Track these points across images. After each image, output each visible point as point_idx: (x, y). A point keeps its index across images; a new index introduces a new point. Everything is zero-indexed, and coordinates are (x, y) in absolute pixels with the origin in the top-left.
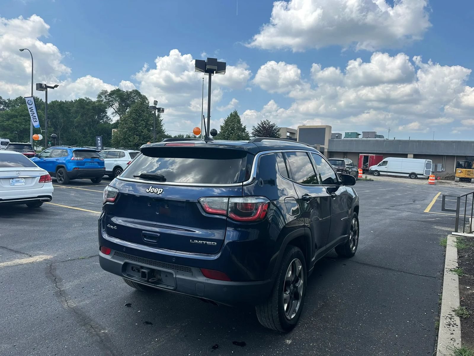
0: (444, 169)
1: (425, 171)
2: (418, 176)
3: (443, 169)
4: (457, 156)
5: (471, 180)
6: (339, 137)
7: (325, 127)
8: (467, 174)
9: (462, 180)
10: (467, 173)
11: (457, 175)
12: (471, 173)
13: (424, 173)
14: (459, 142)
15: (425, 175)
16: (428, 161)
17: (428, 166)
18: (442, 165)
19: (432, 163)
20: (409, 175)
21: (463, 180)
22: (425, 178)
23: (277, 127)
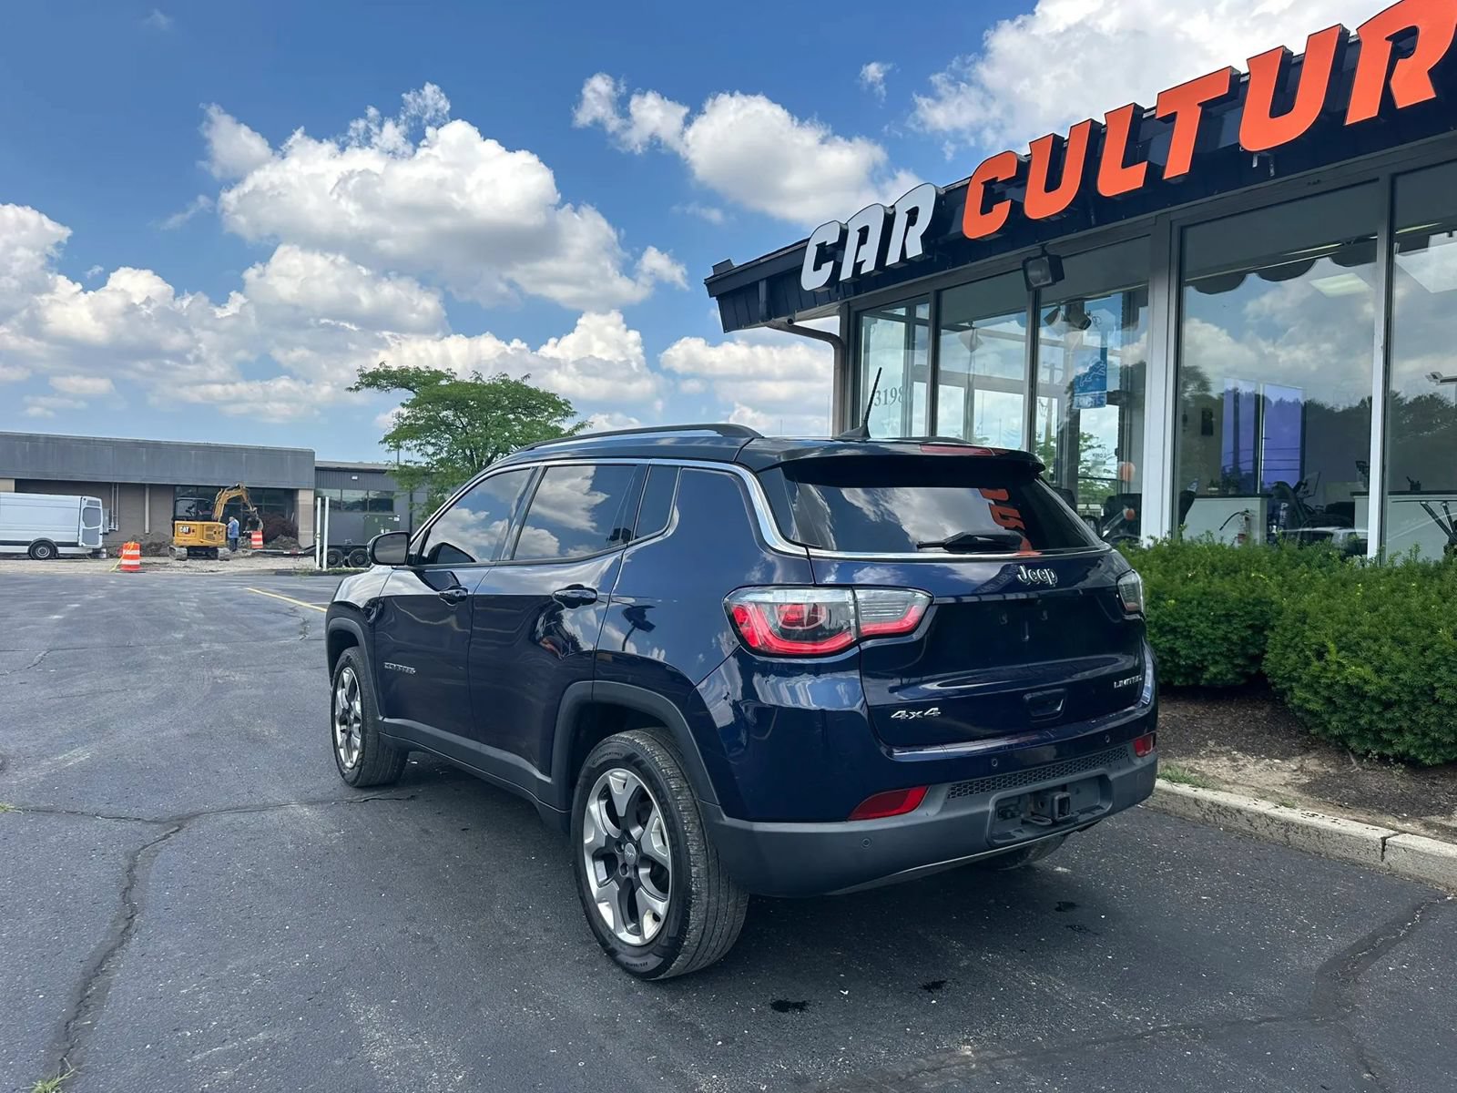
0: (117, 526)
1: (81, 533)
2: (61, 550)
3: (112, 526)
4: (152, 486)
5: (217, 551)
8: (207, 535)
9: (196, 552)
10: (205, 533)
11: (178, 540)
12: (215, 533)
13: (80, 538)
14: (157, 445)
15: (84, 545)
16: (89, 502)
17: (88, 515)
18: (110, 512)
19: (101, 508)
20: (29, 550)
21: (201, 555)
22: (84, 555)
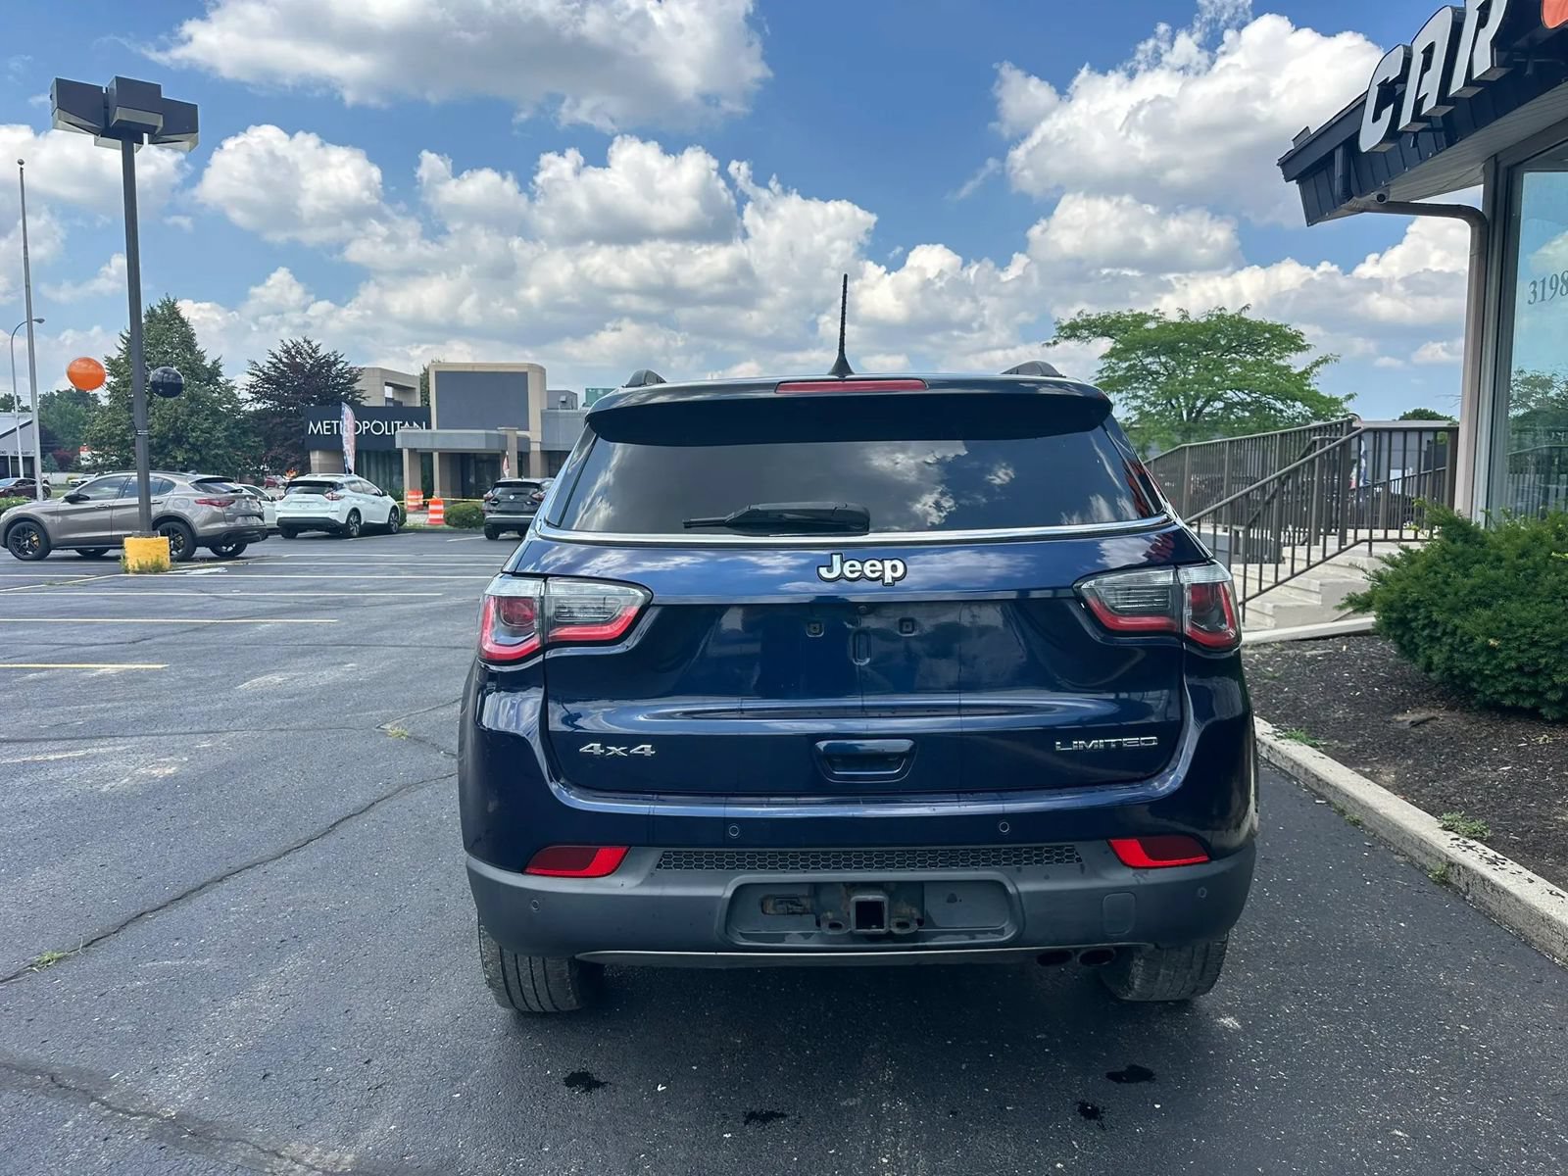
6: (569, 405)
7: (525, 370)
23: (347, 364)
